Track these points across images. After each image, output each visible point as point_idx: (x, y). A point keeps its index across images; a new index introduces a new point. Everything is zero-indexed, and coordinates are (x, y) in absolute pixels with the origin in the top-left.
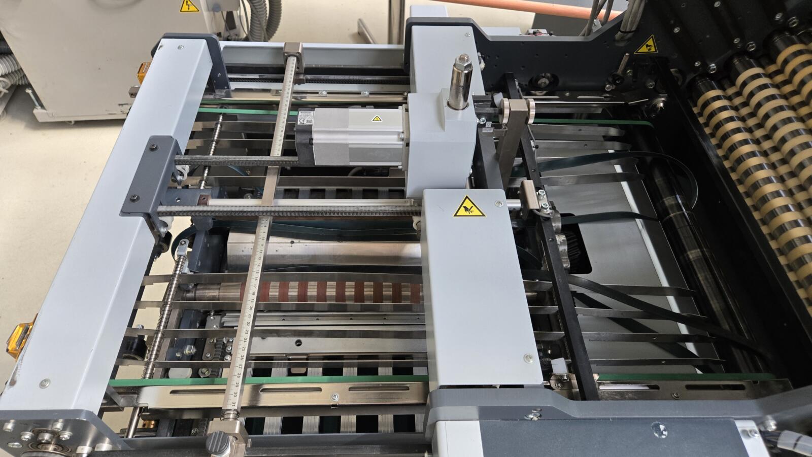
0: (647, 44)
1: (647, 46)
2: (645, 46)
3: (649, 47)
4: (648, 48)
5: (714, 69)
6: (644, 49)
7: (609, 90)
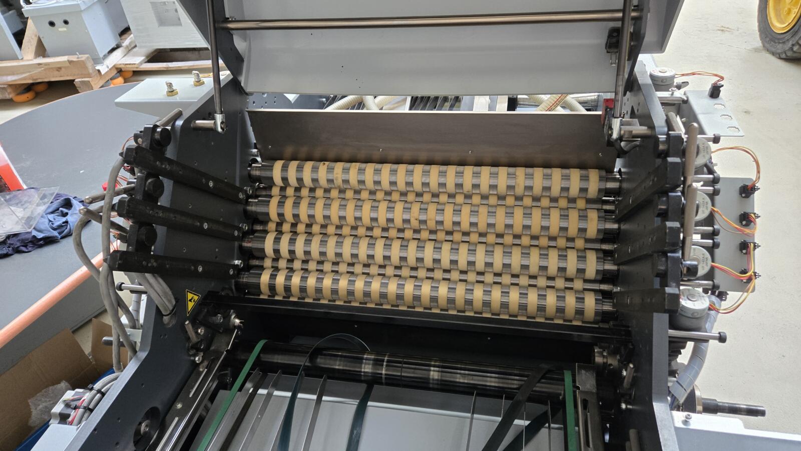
0: (189, 300)
1: (190, 300)
2: (189, 302)
3: (192, 299)
4: (192, 301)
5: (241, 263)
6: (191, 305)
7: (201, 359)
